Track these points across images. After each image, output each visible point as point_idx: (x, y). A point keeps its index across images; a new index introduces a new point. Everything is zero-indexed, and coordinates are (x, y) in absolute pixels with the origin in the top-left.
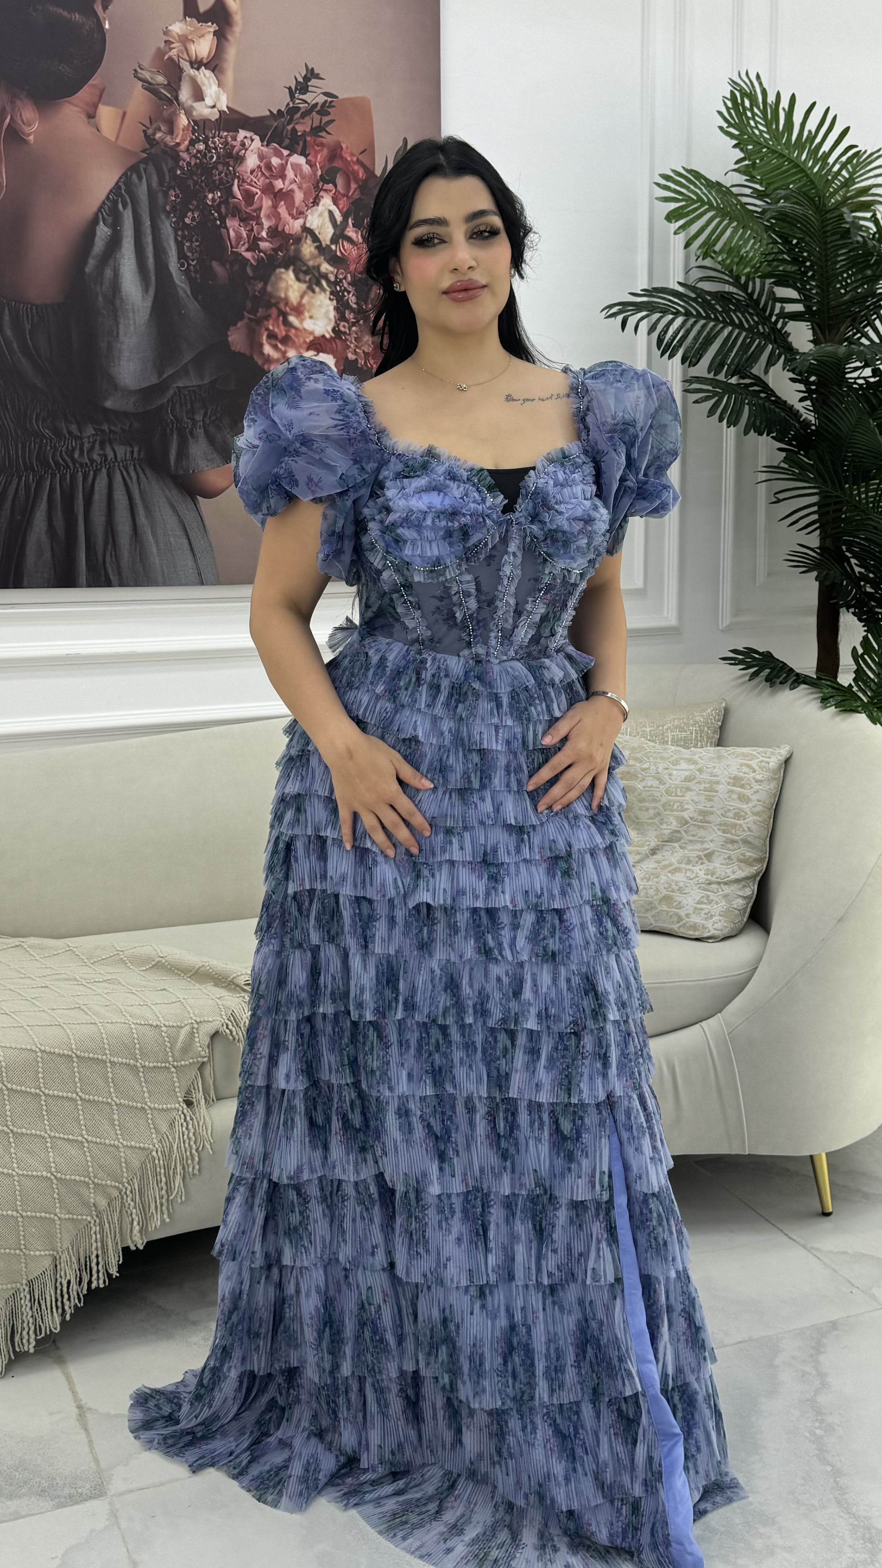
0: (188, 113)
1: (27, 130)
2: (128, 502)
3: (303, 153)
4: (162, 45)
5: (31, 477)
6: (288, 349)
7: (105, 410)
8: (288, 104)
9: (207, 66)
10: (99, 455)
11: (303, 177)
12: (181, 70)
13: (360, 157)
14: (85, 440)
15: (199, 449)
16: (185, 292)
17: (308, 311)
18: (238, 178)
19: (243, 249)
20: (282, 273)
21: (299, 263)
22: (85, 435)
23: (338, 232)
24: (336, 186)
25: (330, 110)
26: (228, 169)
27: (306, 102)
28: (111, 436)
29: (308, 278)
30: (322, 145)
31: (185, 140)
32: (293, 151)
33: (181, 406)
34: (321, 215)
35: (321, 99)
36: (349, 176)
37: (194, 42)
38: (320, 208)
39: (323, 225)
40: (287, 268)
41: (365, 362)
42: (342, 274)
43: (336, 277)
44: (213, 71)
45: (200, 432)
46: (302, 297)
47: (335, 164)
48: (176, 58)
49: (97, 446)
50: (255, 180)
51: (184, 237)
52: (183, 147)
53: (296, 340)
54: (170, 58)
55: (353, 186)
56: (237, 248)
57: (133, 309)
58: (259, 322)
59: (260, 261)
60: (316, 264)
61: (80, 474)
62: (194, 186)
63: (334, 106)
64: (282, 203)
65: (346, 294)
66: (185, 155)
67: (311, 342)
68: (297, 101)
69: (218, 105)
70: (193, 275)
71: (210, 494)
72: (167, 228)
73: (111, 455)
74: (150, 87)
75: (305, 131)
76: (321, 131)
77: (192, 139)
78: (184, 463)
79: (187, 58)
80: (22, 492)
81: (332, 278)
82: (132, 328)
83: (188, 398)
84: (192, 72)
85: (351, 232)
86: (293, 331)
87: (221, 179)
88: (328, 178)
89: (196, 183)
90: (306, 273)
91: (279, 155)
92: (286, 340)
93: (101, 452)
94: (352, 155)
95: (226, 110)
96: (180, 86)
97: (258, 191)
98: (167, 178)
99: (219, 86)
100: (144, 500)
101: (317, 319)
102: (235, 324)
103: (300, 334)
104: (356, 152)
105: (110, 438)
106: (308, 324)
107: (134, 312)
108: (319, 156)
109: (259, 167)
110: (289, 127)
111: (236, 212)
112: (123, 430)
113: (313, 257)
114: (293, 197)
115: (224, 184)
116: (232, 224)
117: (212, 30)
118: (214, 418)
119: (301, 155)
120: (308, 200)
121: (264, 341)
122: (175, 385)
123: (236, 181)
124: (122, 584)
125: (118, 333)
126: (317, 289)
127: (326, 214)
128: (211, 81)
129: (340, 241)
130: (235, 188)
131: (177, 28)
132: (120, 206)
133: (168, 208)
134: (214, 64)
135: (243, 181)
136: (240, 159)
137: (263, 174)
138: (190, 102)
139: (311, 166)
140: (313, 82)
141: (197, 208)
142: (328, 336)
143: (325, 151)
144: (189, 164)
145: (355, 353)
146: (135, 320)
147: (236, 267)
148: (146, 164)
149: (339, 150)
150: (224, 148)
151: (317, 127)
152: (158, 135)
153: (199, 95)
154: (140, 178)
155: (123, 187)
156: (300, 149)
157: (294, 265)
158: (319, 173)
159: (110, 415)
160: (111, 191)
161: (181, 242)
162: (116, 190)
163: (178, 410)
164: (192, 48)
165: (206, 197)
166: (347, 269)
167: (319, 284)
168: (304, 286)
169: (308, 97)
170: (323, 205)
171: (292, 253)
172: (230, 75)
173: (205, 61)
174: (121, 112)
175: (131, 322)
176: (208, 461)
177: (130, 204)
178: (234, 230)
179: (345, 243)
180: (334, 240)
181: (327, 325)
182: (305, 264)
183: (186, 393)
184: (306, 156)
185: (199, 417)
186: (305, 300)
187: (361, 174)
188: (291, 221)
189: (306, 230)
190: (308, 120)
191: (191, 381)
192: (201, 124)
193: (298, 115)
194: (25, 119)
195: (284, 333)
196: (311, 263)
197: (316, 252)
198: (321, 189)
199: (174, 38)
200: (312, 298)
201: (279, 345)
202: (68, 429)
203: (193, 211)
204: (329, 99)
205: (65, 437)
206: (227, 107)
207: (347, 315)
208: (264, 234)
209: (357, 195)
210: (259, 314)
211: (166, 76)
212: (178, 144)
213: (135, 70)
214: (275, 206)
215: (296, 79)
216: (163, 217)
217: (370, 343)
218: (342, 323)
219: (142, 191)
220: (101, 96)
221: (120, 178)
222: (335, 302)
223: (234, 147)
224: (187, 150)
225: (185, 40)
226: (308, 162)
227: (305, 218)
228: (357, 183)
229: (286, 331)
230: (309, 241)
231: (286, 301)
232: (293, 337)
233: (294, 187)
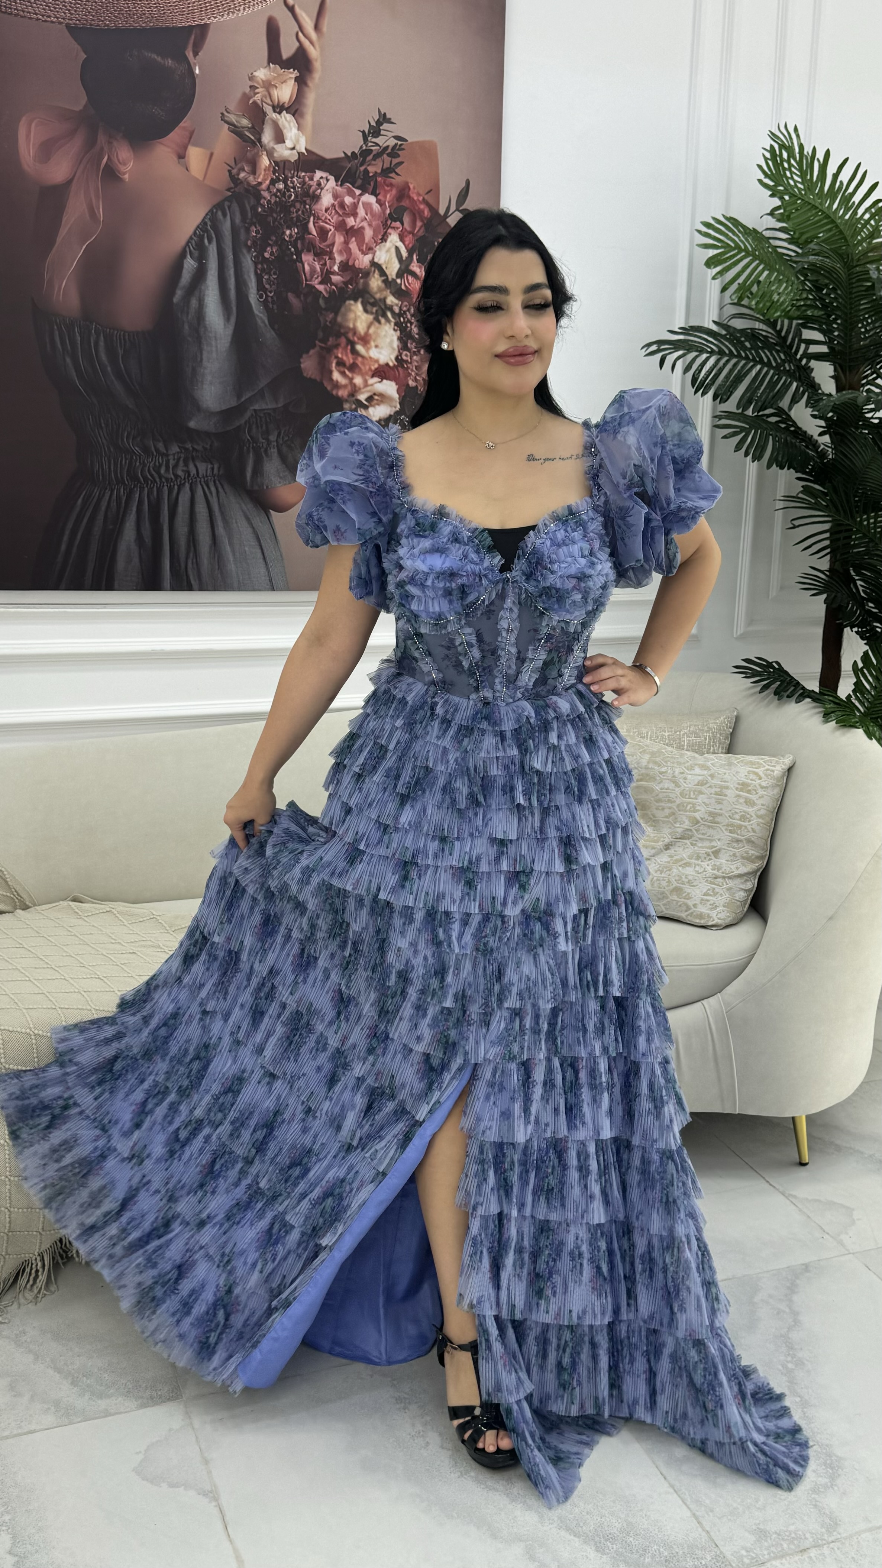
0: (270, 155)
1: (122, 169)
2: (208, 514)
3: (374, 193)
4: (248, 90)
5: (122, 490)
6: (355, 375)
7: (190, 431)
8: (361, 147)
9: (288, 110)
10: (183, 471)
11: (373, 215)
12: (264, 114)
13: (426, 197)
14: (171, 457)
15: (272, 467)
16: (263, 322)
17: (374, 341)
18: (314, 215)
19: (317, 281)
20: (350, 304)
21: (367, 296)
22: (170, 452)
23: (403, 267)
24: (402, 224)
25: (400, 152)
26: (305, 207)
27: (377, 145)
28: (194, 454)
29: (374, 309)
30: (391, 185)
31: (266, 180)
32: (364, 191)
33: (257, 427)
34: (388, 251)
35: (392, 142)
36: (416, 215)
37: (276, 87)
38: (388, 244)
39: (390, 260)
40: (356, 300)
42: (406, 306)
43: (400, 309)
44: (294, 115)
45: (274, 451)
46: (369, 327)
47: (403, 204)
48: (259, 102)
49: (181, 463)
50: (329, 217)
51: (263, 270)
52: (264, 186)
53: (362, 367)
54: (255, 103)
55: (419, 224)
56: (311, 280)
57: (215, 337)
58: (329, 350)
59: (331, 293)
60: (382, 297)
61: (166, 488)
62: (274, 223)
63: (403, 149)
64: (354, 239)
65: (409, 325)
66: (266, 194)
67: (376, 369)
68: (370, 144)
69: (297, 148)
70: (271, 306)
71: (281, 509)
72: (248, 262)
73: (193, 471)
74: (236, 130)
75: (376, 172)
76: (391, 172)
77: (272, 179)
78: (259, 480)
79: (270, 103)
80: (114, 504)
81: (397, 310)
82: (214, 355)
83: (263, 419)
84: (275, 116)
85: (415, 267)
86: (360, 359)
87: (298, 217)
88: (396, 216)
89: (275, 220)
90: (373, 305)
91: (352, 194)
92: (353, 367)
93: (185, 468)
94: (419, 194)
95: (304, 151)
96: (262, 130)
97: (331, 228)
98: (249, 214)
99: (299, 129)
100: (222, 513)
101: (382, 348)
102: (308, 352)
103: (366, 362)
104: (422, 192)
105: (192, 456)
106: (374, 353)
107: (216, 339)
108: (388, 196)
109: (333, 205)
110: (362, 168)
111: (311, 247)
112: (205, 449)
113: (380, 290)
114: (363, 235)
115: (301, 221)
116: (308, 259)
117: (293, 76)
118: (286, 438)
119: (372, 194)
120: (377, 237)
121: (334, 368)
122: (252, 408)
123: (312, 218)
124: (202, 588)
125: (202, 360)
126: (383, 320)
127: (393, 250)
128: (292, 124)
129: (405, 275)
130: (311, 225)
131: (262, 74)
132: (206, 241)
133: (249, 243)
134: (295, 108)
135: (319, 218)
136: (316, 198)
137: (337, 212)
138: (272, 144)
139: (381, 205)
140: (385, 126)
141: (276, 243)
142: (391, 364)
143: (394, 192)
144: (269, 202)
145: (416, 380)
146: (217, 347)
147: (309, 299)
148: (231, 202)
149: (407, 190)
150: (302, 188)
151: (387, 168)
152: (242, 175)
153: (280, 138)
154: (225, 215)
155: (209, 223)
156: (371, 188)
157: (362, 297)
158: (388, 211)
159: (194, 435)
160: (198, 227)
161: (261, 274)
162: (202, 226)
163: (254, 430)
164: (275, 93)
165: (284, 233)
166: (410, 302)
167: (384, 315)
168: (371, 317)
169: (380, 140)
170: (391, 241)
171: (361, 286)
172: (309, 119)
173: (286, 106)
174: (208, 153)
175: (214, 349)
176: (281, 478)
177: (215, 239)
178: (309, 264)
179: (410, 278)
180: (400, 274)
181: (391, 354)
182: (372, 297)
183: (262, 415)
184: (376, 195)
185: (273, 438)
186: (371, 331)
187: (427, 213)
188: (361, 256)
189: (374, 265)
190: (379, 162)
191: (267, 404)
192: (282, 165)
193: (371, 157)
194: (121, 159)
195: (351, 361)
196: (378, 296)
197: (383, 286)
198: (390, 227)
199: (258, 83)
200: (377, 328)
201: (347, 372)
202: (155, 446)
203: (271, 246)
204: (400, 143)
205: (153, 455)
206: (306, 149)
207: (409, 345)
208: (336, 268)
209: (421, 233)
210: (329, 343)
211: (250, 119)
212: (260, 184)
213: (222, 114)
214: (346, 242)
215: (370, 123)
216: (245, 251)
218: (405, 353)
219: (226, 227)
220: (190, 138)
221: (207, 214)
222: (399, 332)
223: (310, 186)
224: (268, 189)
225: (268, 85)
226: (378, 201)
227: (374, 254)
228: (422, 221)
229: (354, 359)
230: (377, 275)
231: (354, 331)
232: (360, 364)
233: (365, 224)
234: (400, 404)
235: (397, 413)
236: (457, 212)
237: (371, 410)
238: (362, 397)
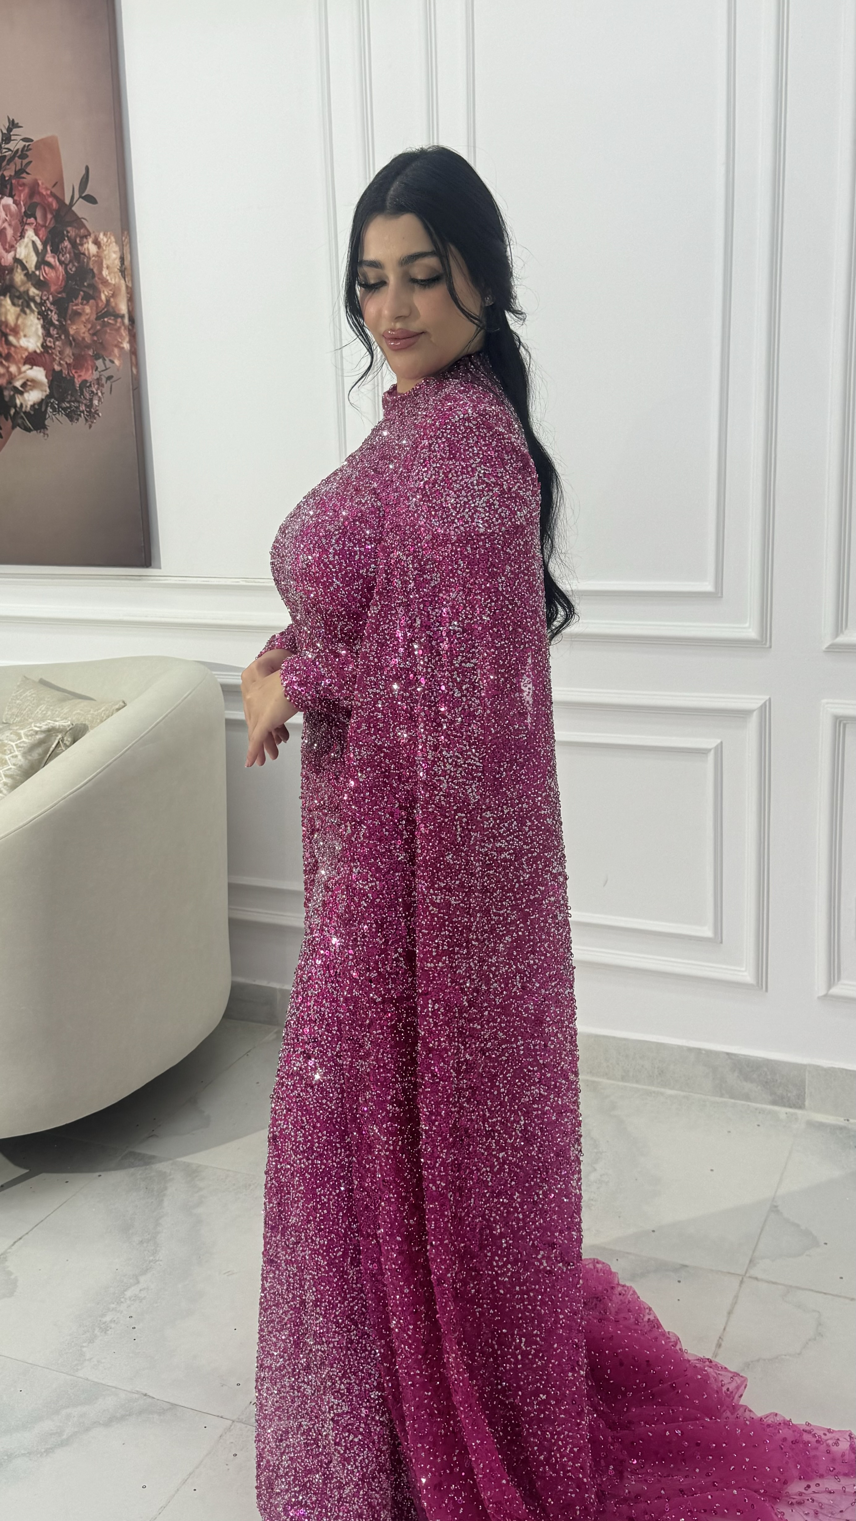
3: (11, 195)
6: (10, 365)
11: (12, 215)
13: (54, 190)
20: (2, 300)
21: (13, 290)
23: (40, 260)
24: (36, 219)
25: (28, 153)
27: (9, 150)
29: (20, 302)
30: (24, 185)
32: (3, 195)
34: (26, 245)
35: (21, 145)
36: (46, 208)
38: (26, 240)
39: (28, 254)
40: (5, 295)
41: (68, 373)
42: (45, 295)
43: (41, 299)
46: (17, 319)
47: (35, 200)
53: (16, 357)
55: (49, 216)
60: (26, 289)
63: (30, 149)
65: (49, 313)
67: (27, 357)
68: (4, 151)
75: (11, 176)
76: (22, 173)
81: (38, 300)
85: (50, 258)
86: (13, 349)
88: (30, 213)
90: (19, 298)
92: (9, 358)
94: (47, 189)
101: (29, 337)
103: (18, 351)
104: (49, 186)
106: (24, 342)
108: (22, 195)
113: (23, 283)
114: (6, 234)
119: (9, 196)
120: (16, 234)
126: (28, 311)
127: (30, 245)
129: (42, 267)
139: (17, 205)
140: (14, 131)
142: (38, 351)
143: (27, 190)
145: (60, 364)
149: (36, 186)
151: (20, 170)
156: (8, 191)
157: (9, 292)
158: (23, 210)
166: (48, 291)
167: (29, 307)
168: (18, 309)
169: (12, 145)
170: (28, 237)
171: (7, 282)
179: (46, 268)
180: (38, 267)
181: (37, 342)
182: (18, 291)
184: (12, 197)
186: (20, 322)
187: (55, 205)
188: (6, 254)
189: (17, 261)
190: (12, 166)
193: (5, 162)
195: (7, 352)
196: (22, 289)
197: (25, 279)
198: (26, 224)
200: (25, 319)
201: (4, 362)
204: (27, 144)
207: (51, 331)
209: (52, 226)
215: (2, 132)
217: (71, 354)
218: (49, 339)
222: (42, 321)
226: (15, 202)
227: (15, 251)
228: (52, 213)
229: (9, 349)
230: (19, 270)
231: (6, 324)
232: (13, 354)
233: (6, 225)
234: (49, 387)
235: (48, 397)
236: (81, 199)
237: (26, 395)
238: (18, 384)
